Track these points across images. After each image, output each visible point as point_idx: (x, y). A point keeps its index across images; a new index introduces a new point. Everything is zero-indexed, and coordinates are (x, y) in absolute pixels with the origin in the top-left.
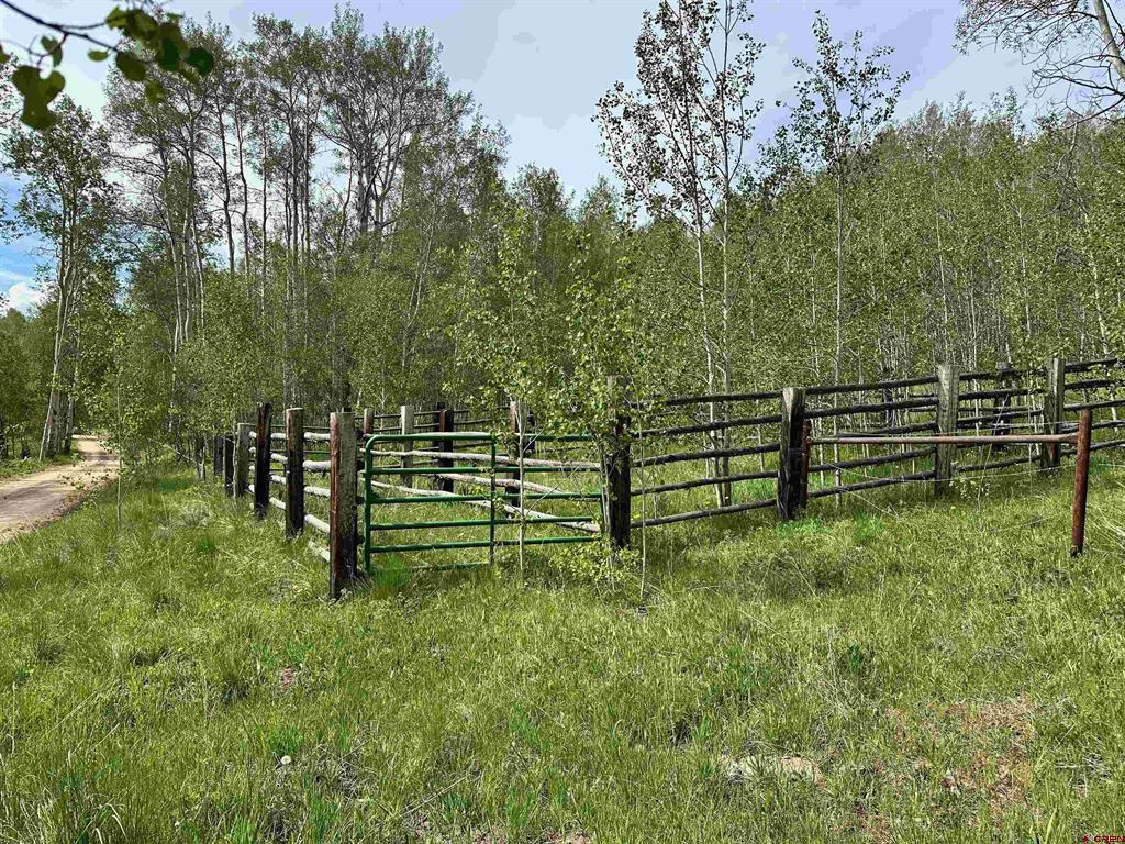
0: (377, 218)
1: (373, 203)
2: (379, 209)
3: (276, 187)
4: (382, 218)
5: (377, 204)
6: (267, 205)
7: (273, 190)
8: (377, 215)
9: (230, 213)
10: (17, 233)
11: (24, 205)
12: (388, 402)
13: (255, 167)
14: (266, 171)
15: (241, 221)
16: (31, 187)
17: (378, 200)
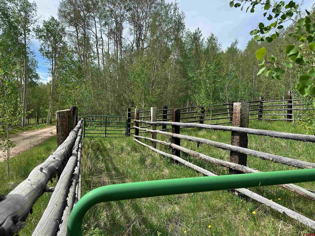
0: (142, 47)
1: (141, 42)
2: (143, 44)
3: (112, 41)
4: (144, 47)
5: (142, 42)
6: (109, 46)
7: (111, 42)
8: (142, 46)
9: (98, 49)
10: (34, 55)
11: (41, 50)
12: (145, 106)
13: (106, 34)
14: (109, 35)
15: (101, 51)
16: (43, 44)
17: (142, 40)
